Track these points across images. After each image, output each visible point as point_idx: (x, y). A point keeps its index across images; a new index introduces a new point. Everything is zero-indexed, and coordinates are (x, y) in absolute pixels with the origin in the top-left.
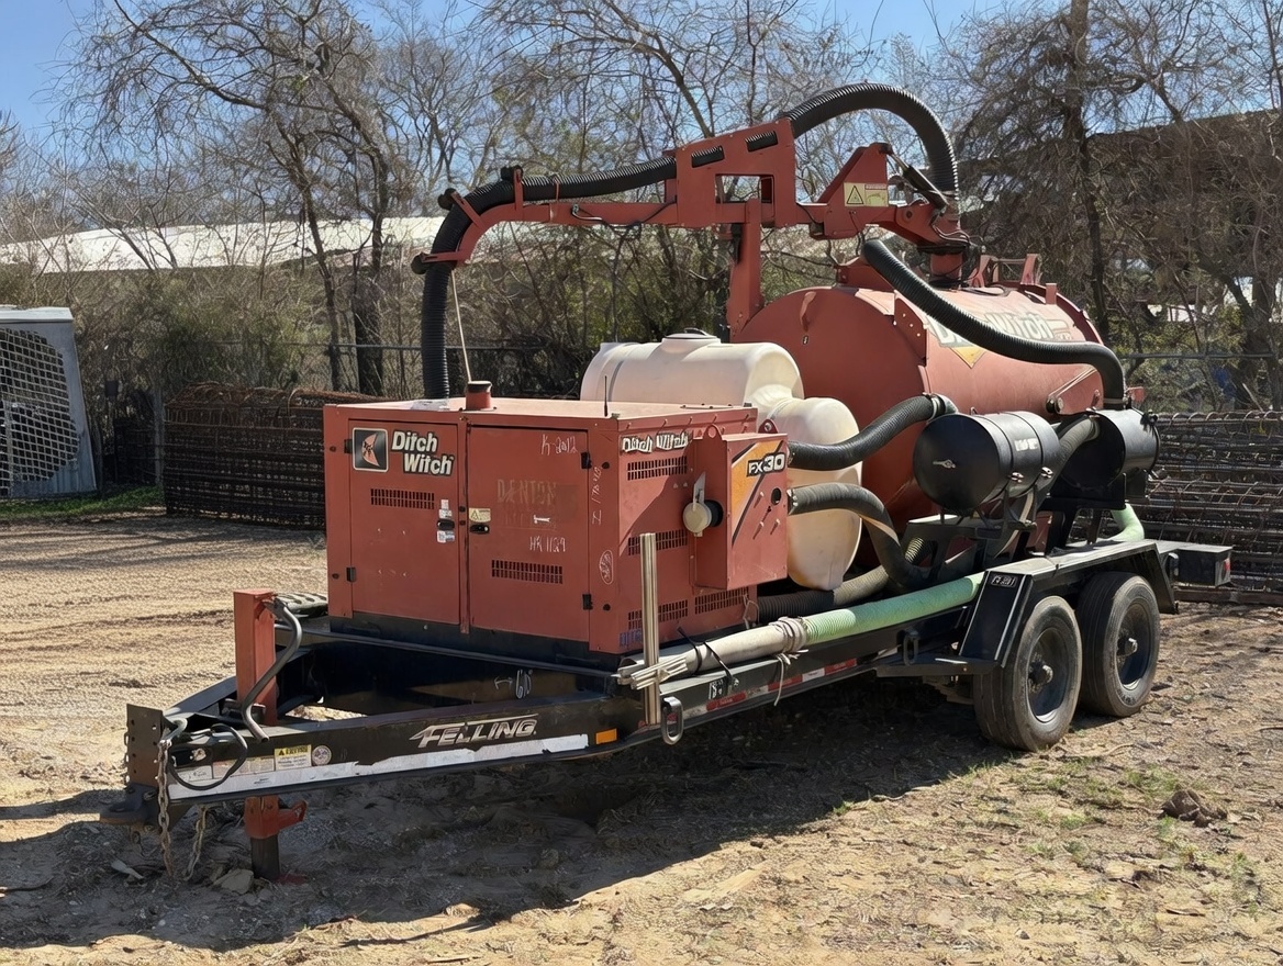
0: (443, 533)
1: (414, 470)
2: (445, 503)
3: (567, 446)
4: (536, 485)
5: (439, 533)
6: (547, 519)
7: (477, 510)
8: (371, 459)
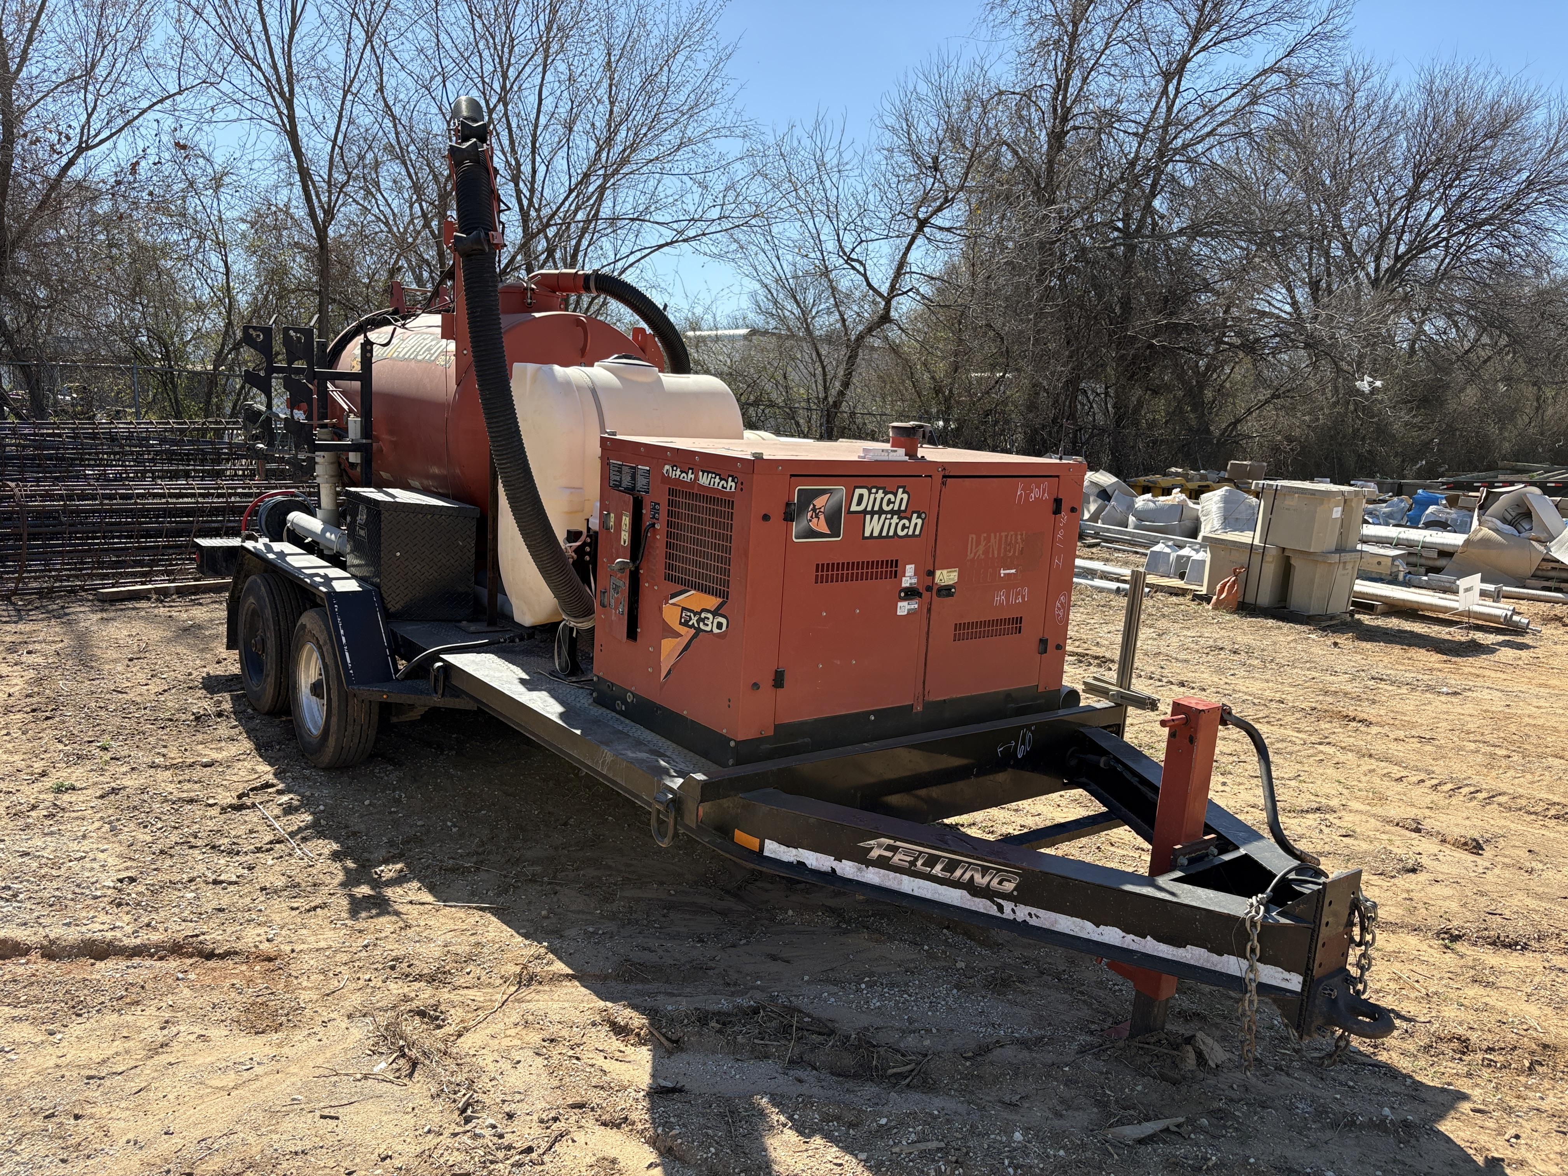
0: (905, 604)
1: (876, 534)
2: (910, 569)
3: (1040, 492)
4: (1007, 536)
5: (900, 604)
6: (1013, 571)
7: (945, 572)
8: (820, 525)
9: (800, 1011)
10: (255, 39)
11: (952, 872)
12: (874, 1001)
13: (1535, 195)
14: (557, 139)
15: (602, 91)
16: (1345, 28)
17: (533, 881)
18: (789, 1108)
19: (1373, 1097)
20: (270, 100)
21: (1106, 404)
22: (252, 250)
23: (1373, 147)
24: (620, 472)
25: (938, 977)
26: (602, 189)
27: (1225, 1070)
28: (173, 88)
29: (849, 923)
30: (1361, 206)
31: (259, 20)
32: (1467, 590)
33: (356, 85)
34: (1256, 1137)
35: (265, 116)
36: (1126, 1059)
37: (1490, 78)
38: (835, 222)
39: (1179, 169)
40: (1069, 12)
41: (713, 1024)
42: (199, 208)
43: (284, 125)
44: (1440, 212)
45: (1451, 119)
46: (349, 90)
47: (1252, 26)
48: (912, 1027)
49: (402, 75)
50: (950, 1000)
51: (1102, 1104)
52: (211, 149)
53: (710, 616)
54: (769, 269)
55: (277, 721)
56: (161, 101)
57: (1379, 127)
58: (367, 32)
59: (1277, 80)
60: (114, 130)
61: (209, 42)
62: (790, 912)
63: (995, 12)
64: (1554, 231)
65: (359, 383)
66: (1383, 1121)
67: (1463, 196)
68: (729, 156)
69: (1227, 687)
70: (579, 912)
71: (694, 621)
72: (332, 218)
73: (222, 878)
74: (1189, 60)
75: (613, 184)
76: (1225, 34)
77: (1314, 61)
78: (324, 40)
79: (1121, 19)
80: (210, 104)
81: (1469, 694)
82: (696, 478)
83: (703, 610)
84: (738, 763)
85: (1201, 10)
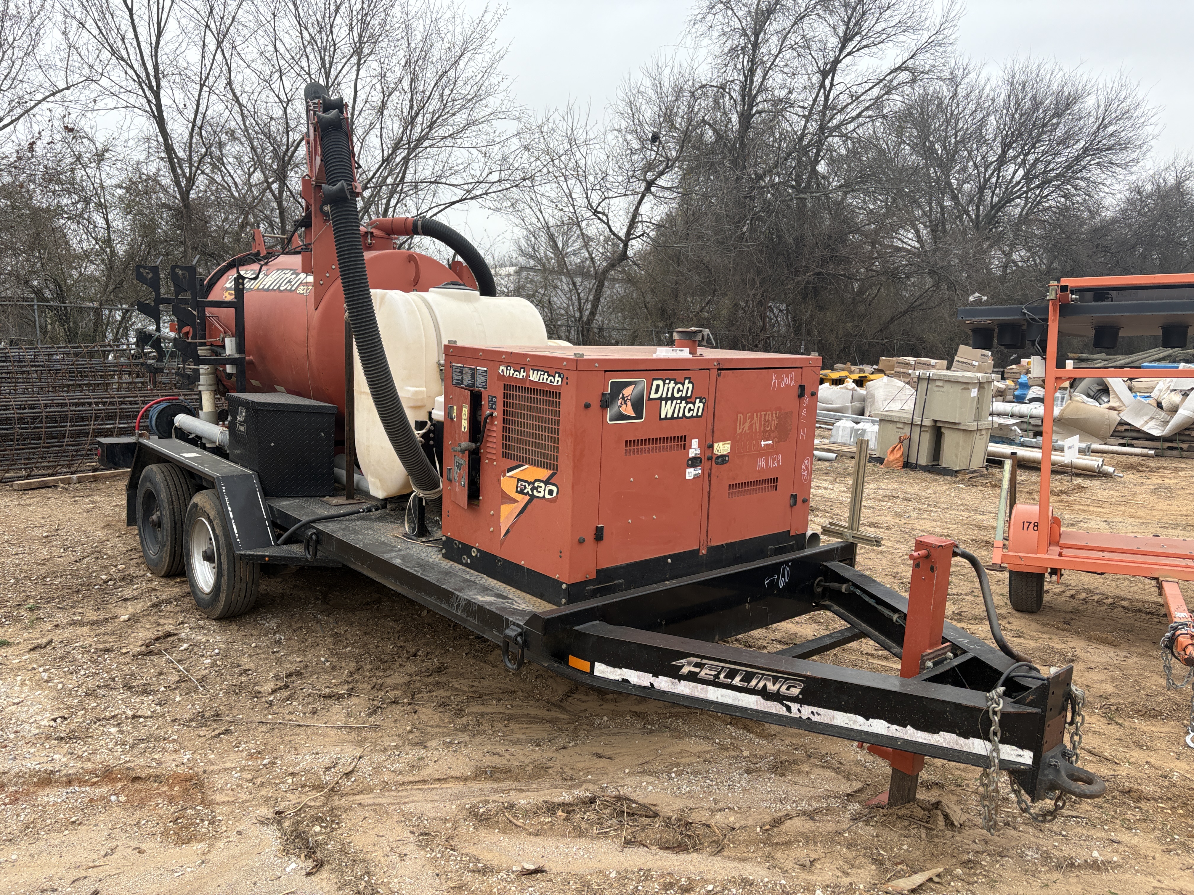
0: (692, 470)
1: (669, 416)
2: (695, 443)
3: (789, 381)
4: (765, 415)
5: (688, 470)
6: (771, 442)
7: (721, 444)
8: (627, 409)
9: (629, 799)
10: (128, 45)
11: (749, 682)
12: (685, 787)
13: (1089, 158)
14: (368, 122)
15: (406, 84)
16: (953, 37)
17: (395, 702)
18: (632, 880)
19: (1082, 842)
20: (140, 92)
21: (787, 317)
22: (127, 210)
23: (973, 124)
24: (462, 373)
25: (730, 764)
26: (406, 160)
27: (967, 828)
28: (62, 85)
29: (653, 724)
30: (964, 169)
31: (131, 29)
32: (1070, 448)
33: (211, 79)
34: (1001, 881)
35: (136, 105)
36: (889, 823)
37: (1055, 73)
38: (584, 184)
39: (835, 141)
40: (752, 26)
41: (560, 813)
42: (85, 178)
43: (153, 112)
44: (1021, 172)
45: (1027, 104)
46: (204, 84)
47: (884, 36)
48: (717, 807)
49: (248, 71)
50: (743, 783)
51: (878, 862)
52: (93, 131)
53: (542, 485)
54: (534, 220)
55: (172, 583)
56: (53, 94)
57: (975, 111)
58: (218, 40)
59: (905, 76)
60: (14, 118)
61: (90, 48)
62: (605, 718)
63: (697, 26)
64: (1103, 184)
65: (233, 310)
66: (1095, 862)
67: (1037, 160)
68: (507, 133)
69: (906, 526)
70: (438, 726)
71: (528, 489)
72: (193, 184)
73: (139, 713)
74: (840, 62)
75: (415, 156)
76: (865, 42)
77: (930, 62)
78: (184, 45)
79: (789, 32)
80: (93, 96)
81: (1082, 524)
82: (528, 375)
83: (536, 481)
84: (569, 602)
85: (847, 24)
